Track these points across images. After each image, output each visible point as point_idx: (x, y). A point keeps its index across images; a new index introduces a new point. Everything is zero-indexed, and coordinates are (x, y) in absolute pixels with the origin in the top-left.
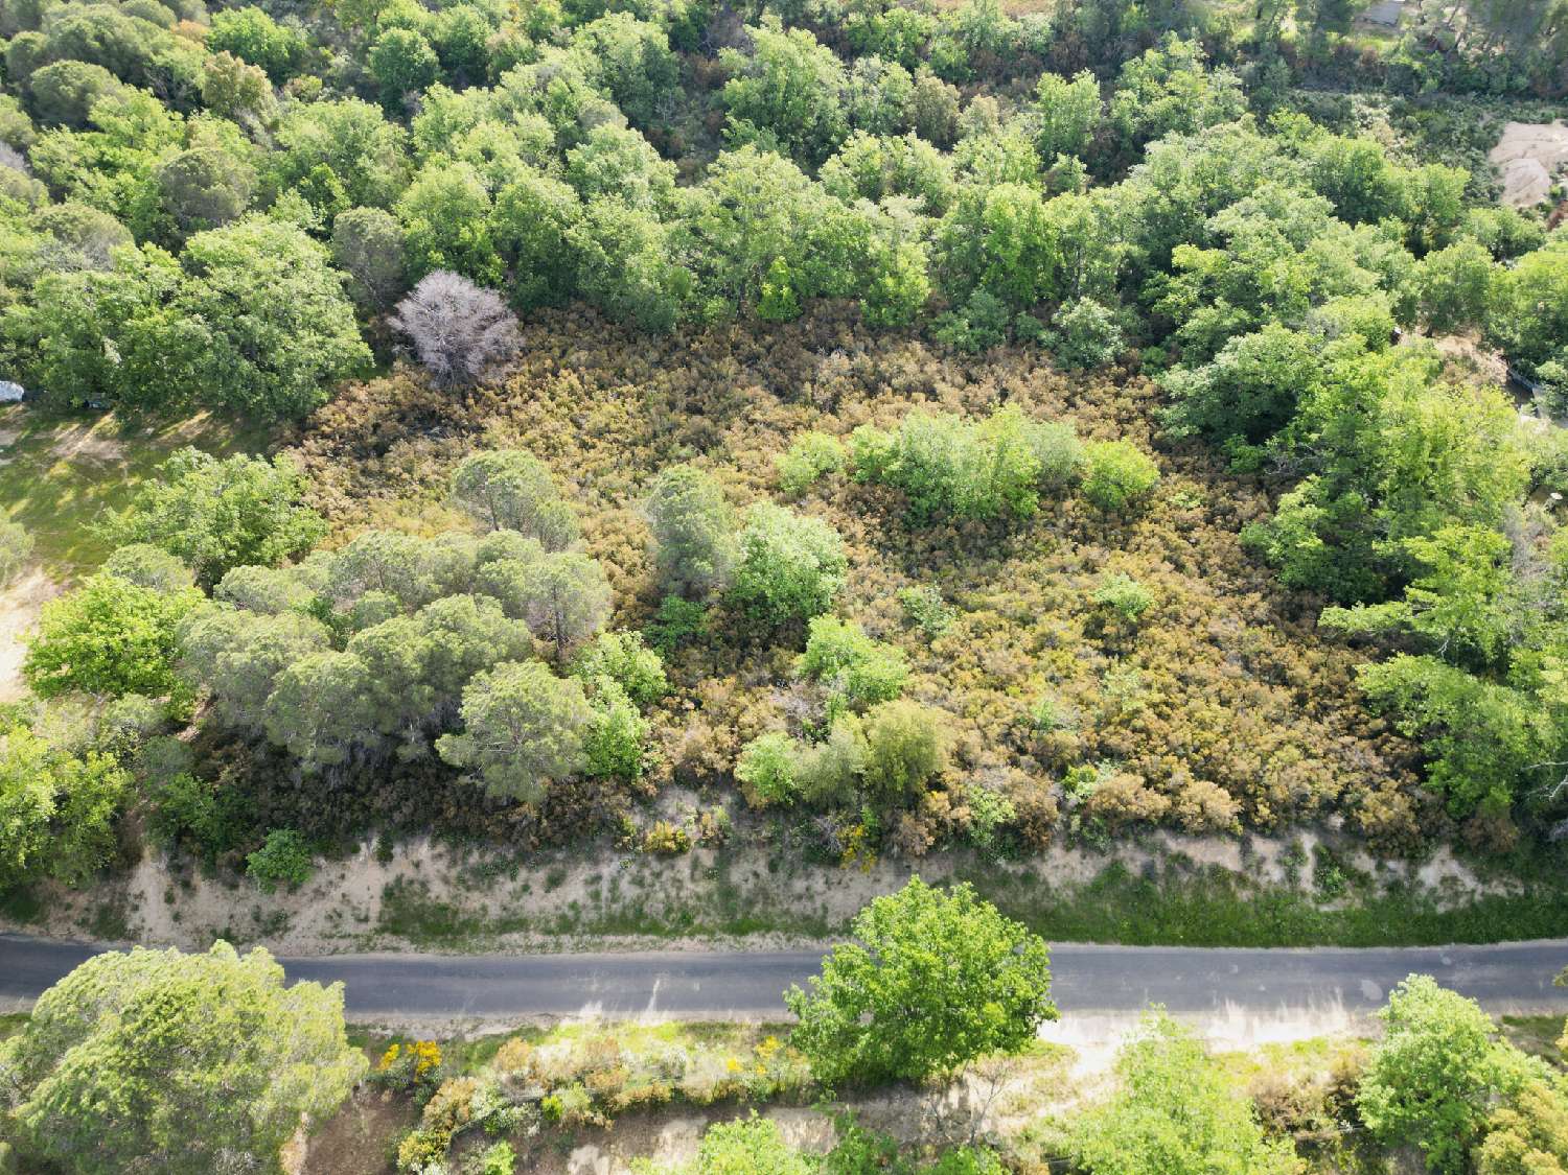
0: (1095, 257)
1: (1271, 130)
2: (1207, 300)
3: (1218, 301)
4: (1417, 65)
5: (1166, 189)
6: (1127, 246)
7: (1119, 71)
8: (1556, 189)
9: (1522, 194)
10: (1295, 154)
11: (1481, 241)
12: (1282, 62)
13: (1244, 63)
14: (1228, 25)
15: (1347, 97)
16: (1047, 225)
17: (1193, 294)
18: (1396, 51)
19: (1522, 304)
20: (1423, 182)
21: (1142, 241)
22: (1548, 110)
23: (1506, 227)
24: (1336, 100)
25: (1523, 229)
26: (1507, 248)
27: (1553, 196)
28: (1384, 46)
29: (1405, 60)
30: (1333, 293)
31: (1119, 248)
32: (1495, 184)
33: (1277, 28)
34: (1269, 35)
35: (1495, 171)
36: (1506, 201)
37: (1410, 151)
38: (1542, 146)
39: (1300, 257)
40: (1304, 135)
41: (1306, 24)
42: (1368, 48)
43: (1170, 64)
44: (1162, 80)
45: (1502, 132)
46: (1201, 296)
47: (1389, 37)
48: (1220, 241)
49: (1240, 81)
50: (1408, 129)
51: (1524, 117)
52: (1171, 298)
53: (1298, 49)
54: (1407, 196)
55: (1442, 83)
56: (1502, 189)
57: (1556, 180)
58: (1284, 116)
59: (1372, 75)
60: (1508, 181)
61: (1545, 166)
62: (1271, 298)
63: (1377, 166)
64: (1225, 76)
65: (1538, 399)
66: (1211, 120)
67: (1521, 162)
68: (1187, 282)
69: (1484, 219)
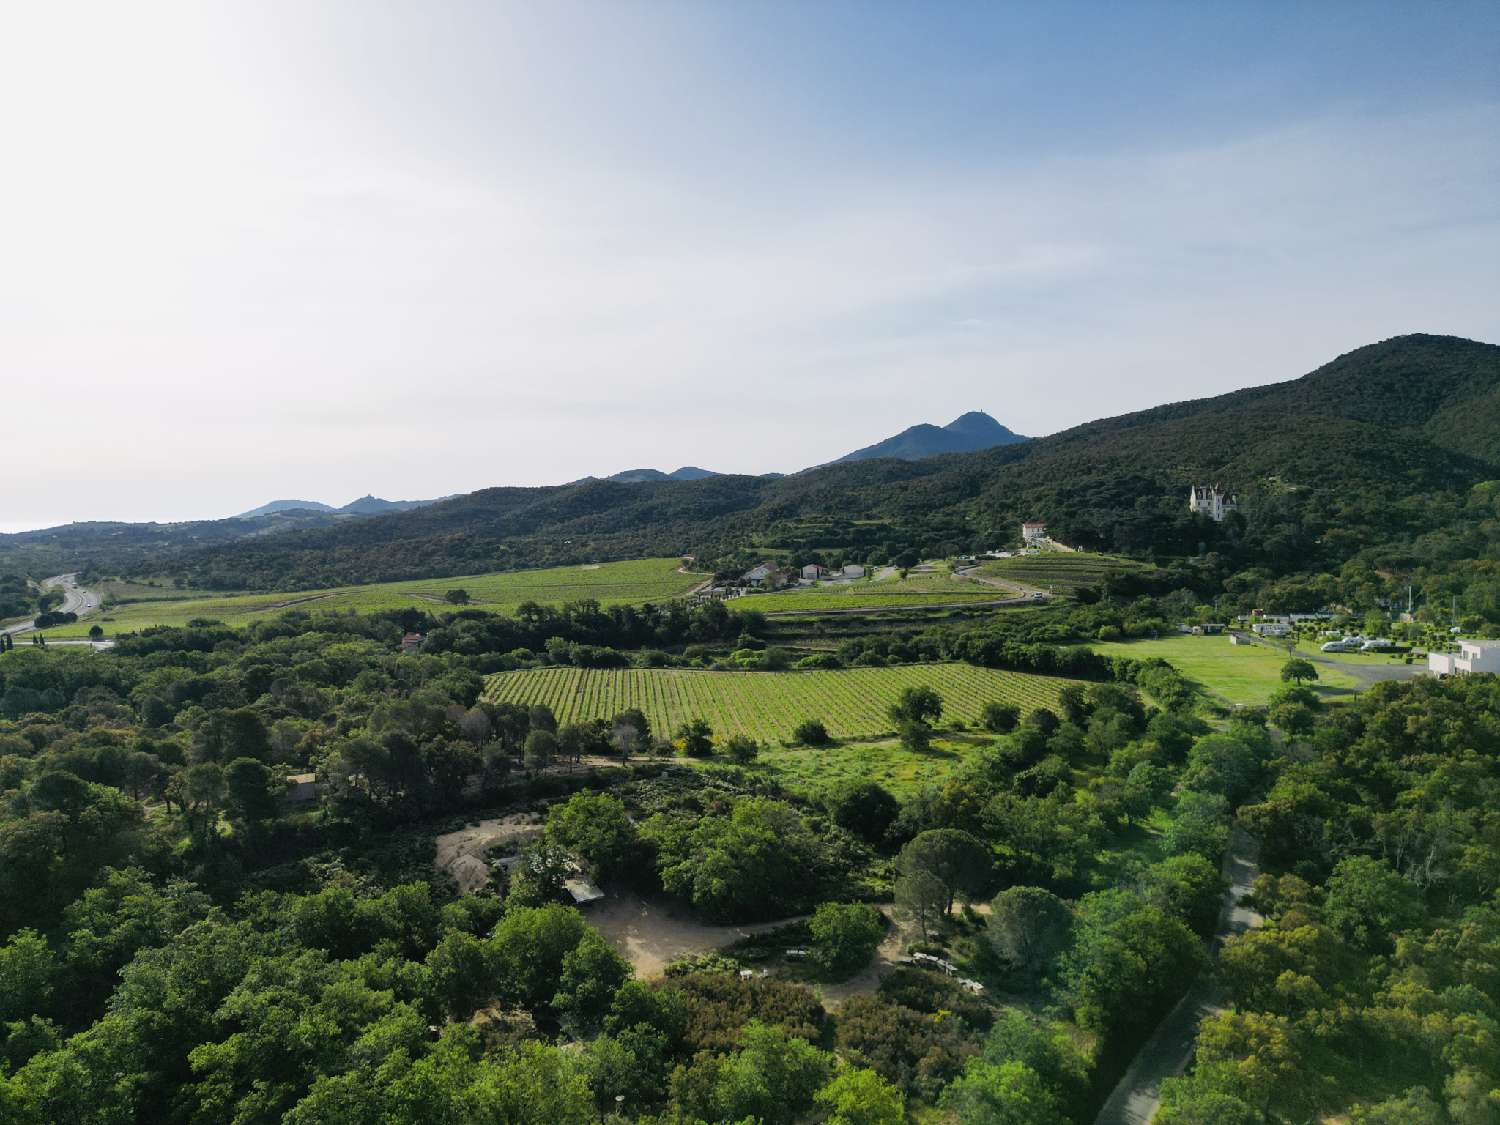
0: (98, 1106)
1: (244, 914)
2: (243, 1088)
3: (256, 1084)
4: (347, 821)
5: (156, 1004)
6: (134, 1077)
7: (63, 918)
8: (493, 870)
9: (472, 882)
10: (274, 924)
11: (462, 929)
12: (229, 857)
13: (193, 868)
14: (164, 843)
15: (301, 862)
16: (22, 1101)
17: (228, 1089)
18: (325, 816)
19: (515, 961)
20: (394, 902)
21: (150, 1064)
22: (458, 821)
23: (474, 910)
24: (293, 867)
25: (486, 905)
26: (482, 924)
27: (493, 875)
28: (315, 815)
29: (336, 820)
30: (363, 1023)
31: (123, 1084)
32: (450, 882)
33: (213, 831)
34: (208, 838)
35: (444, 873)
36: (465, 890)
37: (373, 883)
38: (467, 845)
39: (318, 1006)
40: (274, 906)
41: (240, 820)
42: (300, 822)
43: (117, 893)
44: (113, 909)
45: (436, 845)
46: (236, 1089)
47: (316, 809)
48: (233, 1025)
49: (195, 884)
50: (363, 870)
51: (443, 829)
52: (205, 1104)
53: (240, 841)
54: (386, 918)
55: (373, 827)
56: (457, 884)
57: (489, 864)
58: (248, 898)
59: (315, 840)
60: (458, 876)
61: (476, 856)
62: (308, 1054)
63: (350, 905)
64: (177, 886)
65: (564, 1028)
66: (180, 925)
67: (459, 861)
68: (216, 1082)
69: (455, 909)
